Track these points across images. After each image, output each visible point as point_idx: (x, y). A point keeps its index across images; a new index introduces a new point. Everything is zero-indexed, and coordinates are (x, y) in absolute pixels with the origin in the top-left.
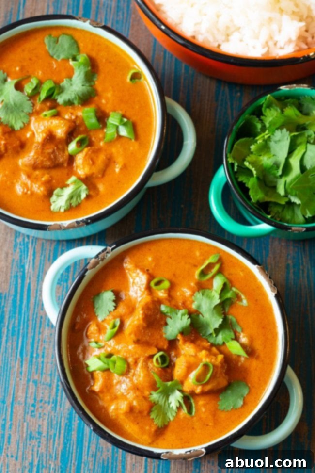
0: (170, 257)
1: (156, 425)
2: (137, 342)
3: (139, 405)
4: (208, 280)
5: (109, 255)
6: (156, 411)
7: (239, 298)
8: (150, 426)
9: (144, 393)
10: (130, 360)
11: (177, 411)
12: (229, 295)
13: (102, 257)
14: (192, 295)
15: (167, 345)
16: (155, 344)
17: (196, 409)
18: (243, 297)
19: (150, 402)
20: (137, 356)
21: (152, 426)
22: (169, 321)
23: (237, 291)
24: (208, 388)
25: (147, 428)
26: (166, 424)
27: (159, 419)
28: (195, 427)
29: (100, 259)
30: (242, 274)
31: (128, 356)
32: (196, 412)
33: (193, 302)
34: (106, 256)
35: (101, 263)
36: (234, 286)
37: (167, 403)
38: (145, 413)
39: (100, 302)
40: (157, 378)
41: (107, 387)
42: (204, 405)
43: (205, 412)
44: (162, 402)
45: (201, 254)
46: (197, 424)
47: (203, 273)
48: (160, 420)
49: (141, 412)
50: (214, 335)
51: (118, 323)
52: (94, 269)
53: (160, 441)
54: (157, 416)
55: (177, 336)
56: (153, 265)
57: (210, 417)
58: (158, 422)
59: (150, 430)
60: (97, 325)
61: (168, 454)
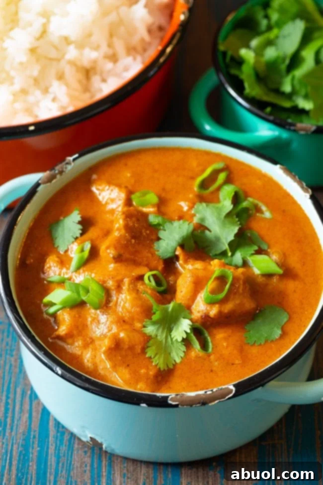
0: (155, 171)
1: (156, 365)
2: (118, 259)
3: (128, 336)
4: (212, 193)
5: (69, 167)
6: (154, 348)
7: (258, 210)
8: (148, 369)
9: (134, 327)
10: (110, 283)
11: (185, 350)
12: (245, 204)
13: (61, 170)
14: (191, 208)
15: (163, 266)
16: (145, 263)
17: (213, 345)
18: (264, 208)
19: (144, 335)
20: (119, 278)
21: (151, 368)
22: (162, 234)
23: (256, 202)
24: (228, 307)
26: (171, 367)
27: (159, 358)
28: (214, 369)
29: (57, 172)
30: (259, 183)
31: (107, 278)
32: (213, 348)
33: (194, 215)
34: (66, 168)
35: (58, 176)
36: (250, 196)
37: (169, 339)
38: (138, 349)
39: (60, 229)
40: (152, 301)
41: (77, 327)
42: (226, 339)
43: (227, 347)
44: (161, 336)
45: (199, 165)
46: (216, 363)
47: (204, 185)
48: (162, 360)
49: (131, 348)
50: (230, 254)
51: (88, 246)
52: (49, 184)
54: (156, 354)
55: (175, 250)
56: (133, 181)
57: (235, 352)
58: (159, 362)
59: (147, 374)
60: (58, 257)
61: (178, 397)
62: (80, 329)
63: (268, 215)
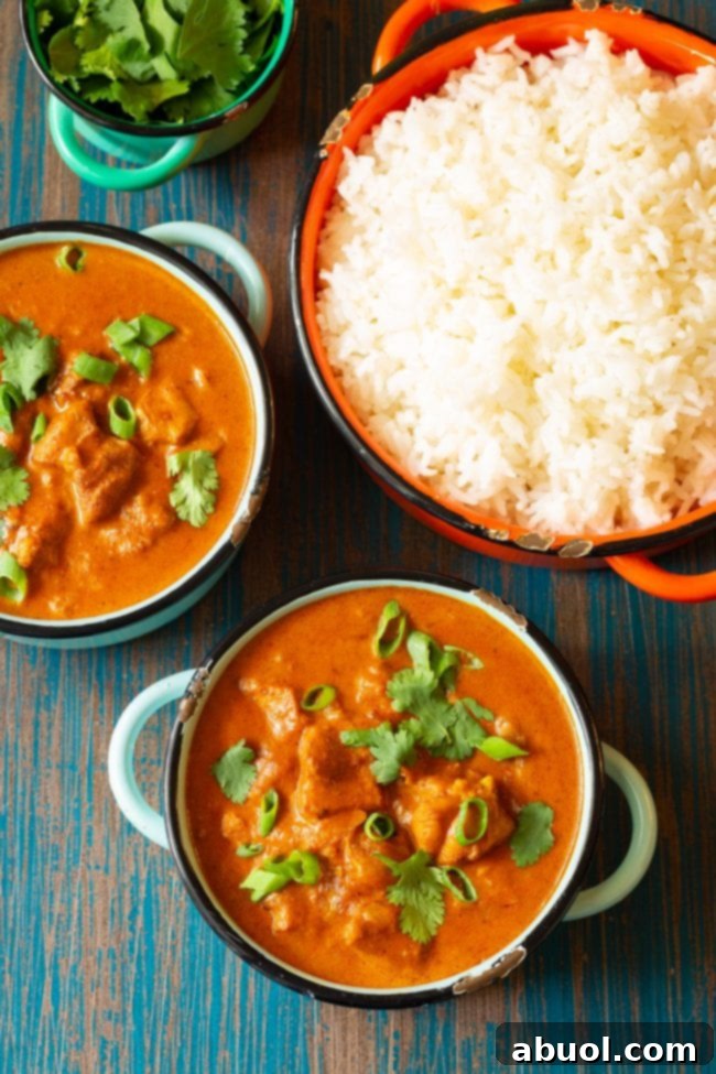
0: (313, 642)
1: (418, 940)
2: (325, 814)
4: (398, 652)
5: (207, 682)
6: (408, 918)
7: (463, 660)
8: (409, 949)
9: (375, 898)
10: (327, 852)
11: (444, 904)
12: (446, 662)
13: (198, 691)
14: (384, 689)
16: (357, 804)
17: (475, 887)
18: (470, 655)
19: (392, 905)
20: (335, 839)
21: (412, 947)
23: (457, 649)
25: (405, 953)
26: (434, 933)
28: (487, 918)
29: (195, 695)
30: (451, 617)
31: (319, 845)
32: (478, 892)
33: (390, 701)
34: (204, 685)
35: (199, 701)
36: (447, 643)
38: (392, 930)
39: (225, 768)
40: (389, 863)
41: (299, 914)
42: (488, 874)
43: (494, 887)
44: (412, 900)
45: (366, 613)
46: (488, 911)
47: (385, 642)
48: (422, 930)
49: (383, 930)
51: (275, 798)
52: (191, 718)
53: (432, 968)
54: (413, 926)
55: (397, 772)
56: (289, 667)
57: (505, 889)
58: (419, 936)
59: (410, 956)
60: (238, 816)
61: (463, 983)
62: (303, 914)
63: (477, 664)
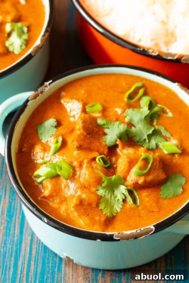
0: (100, 89)
1: (105, 214)
2: (80, 148)
3: (88, 197)
4: (136, 102)
5: (47, 89)
6: (103, 203)
7: (164, 112)
8: (100, 217)
9: (91, 190)
10: (75, 164)
11: (123, 204)
12: (156, 109)
13: (41, 91)
14: (123, 112)
15: (107, 151)
16: (96, 149)
17: (140, 200)
18: (168, 111)
19: (98, 195)
20: (81, 159)
21: (102, 216)
22: (106, 131)
23: (163, 106)
24: (150, 178)
25: (97, 218)
26: (114, 214)
27: (107, 210)
28: (141, 215)
29: (39, 92)
30: (164, 94)
31: (73, 160)
32: (140, 202)
33: (125, 117)
34: (45, 89)
35: (40, 95)
36: (159, 104)
37: (113, 197)
38: (94, 205)
39: (43, 128)
40: (101, 174)
41: (56, 191)
42: (147, 196)
43: (149, 201)
44: (108, 196)
45: (127, 84)
46: (142, 212)
47: (131, 97)
48: (109, 211)
49: (90, 204)
50: (147, 141)
51: (60, 139)
52: (34, 100)
53: (110, 228)
54: (105, 207)
55: (116, 141)
56: (86, 96)
57: (154, 204)
58: (107, 212)
59: (100, 220)
60: (42, 146)
61: (120, 234)
62: (57, 192)
63: (170, 114)
